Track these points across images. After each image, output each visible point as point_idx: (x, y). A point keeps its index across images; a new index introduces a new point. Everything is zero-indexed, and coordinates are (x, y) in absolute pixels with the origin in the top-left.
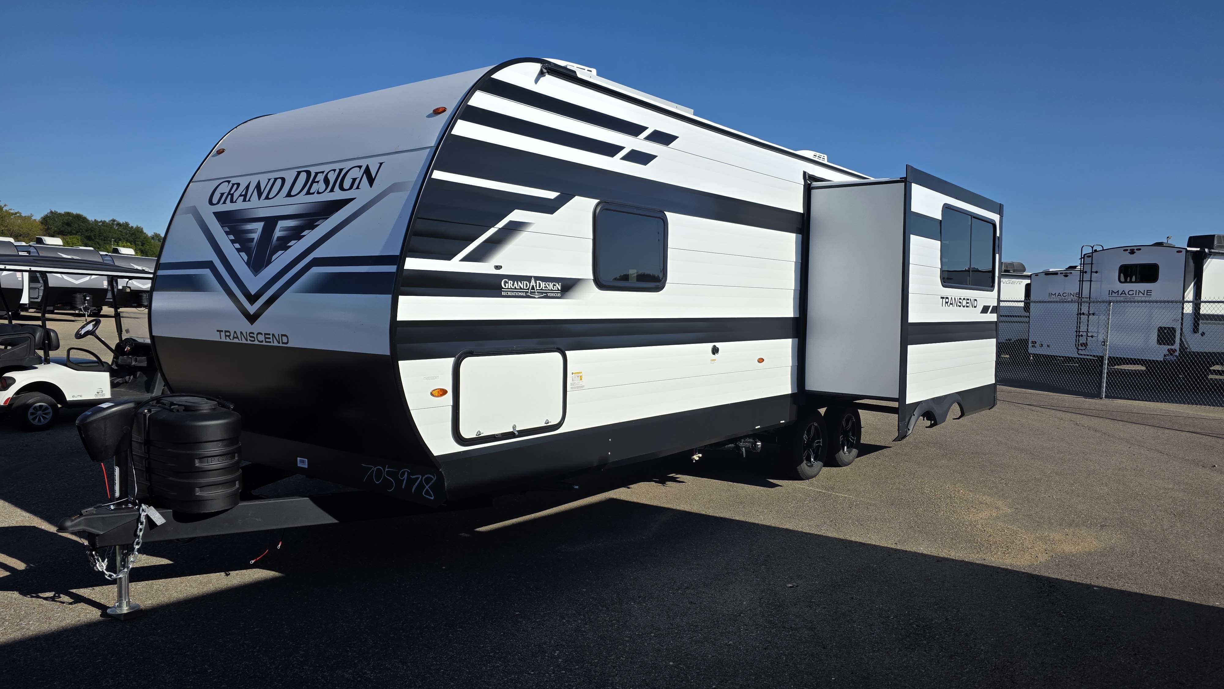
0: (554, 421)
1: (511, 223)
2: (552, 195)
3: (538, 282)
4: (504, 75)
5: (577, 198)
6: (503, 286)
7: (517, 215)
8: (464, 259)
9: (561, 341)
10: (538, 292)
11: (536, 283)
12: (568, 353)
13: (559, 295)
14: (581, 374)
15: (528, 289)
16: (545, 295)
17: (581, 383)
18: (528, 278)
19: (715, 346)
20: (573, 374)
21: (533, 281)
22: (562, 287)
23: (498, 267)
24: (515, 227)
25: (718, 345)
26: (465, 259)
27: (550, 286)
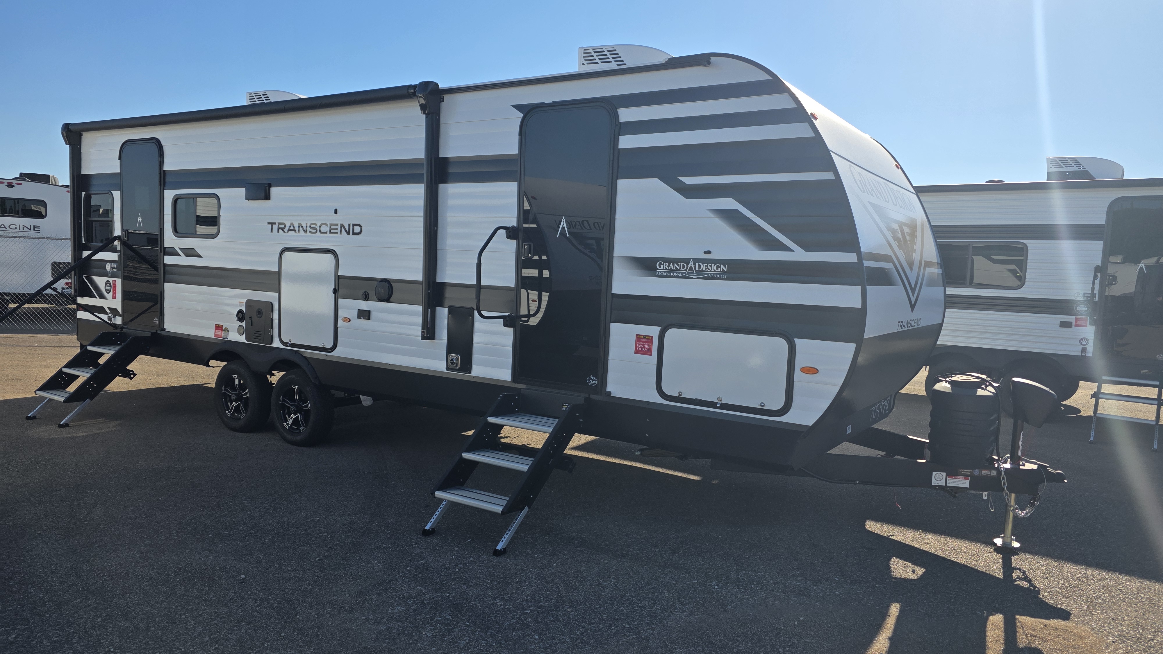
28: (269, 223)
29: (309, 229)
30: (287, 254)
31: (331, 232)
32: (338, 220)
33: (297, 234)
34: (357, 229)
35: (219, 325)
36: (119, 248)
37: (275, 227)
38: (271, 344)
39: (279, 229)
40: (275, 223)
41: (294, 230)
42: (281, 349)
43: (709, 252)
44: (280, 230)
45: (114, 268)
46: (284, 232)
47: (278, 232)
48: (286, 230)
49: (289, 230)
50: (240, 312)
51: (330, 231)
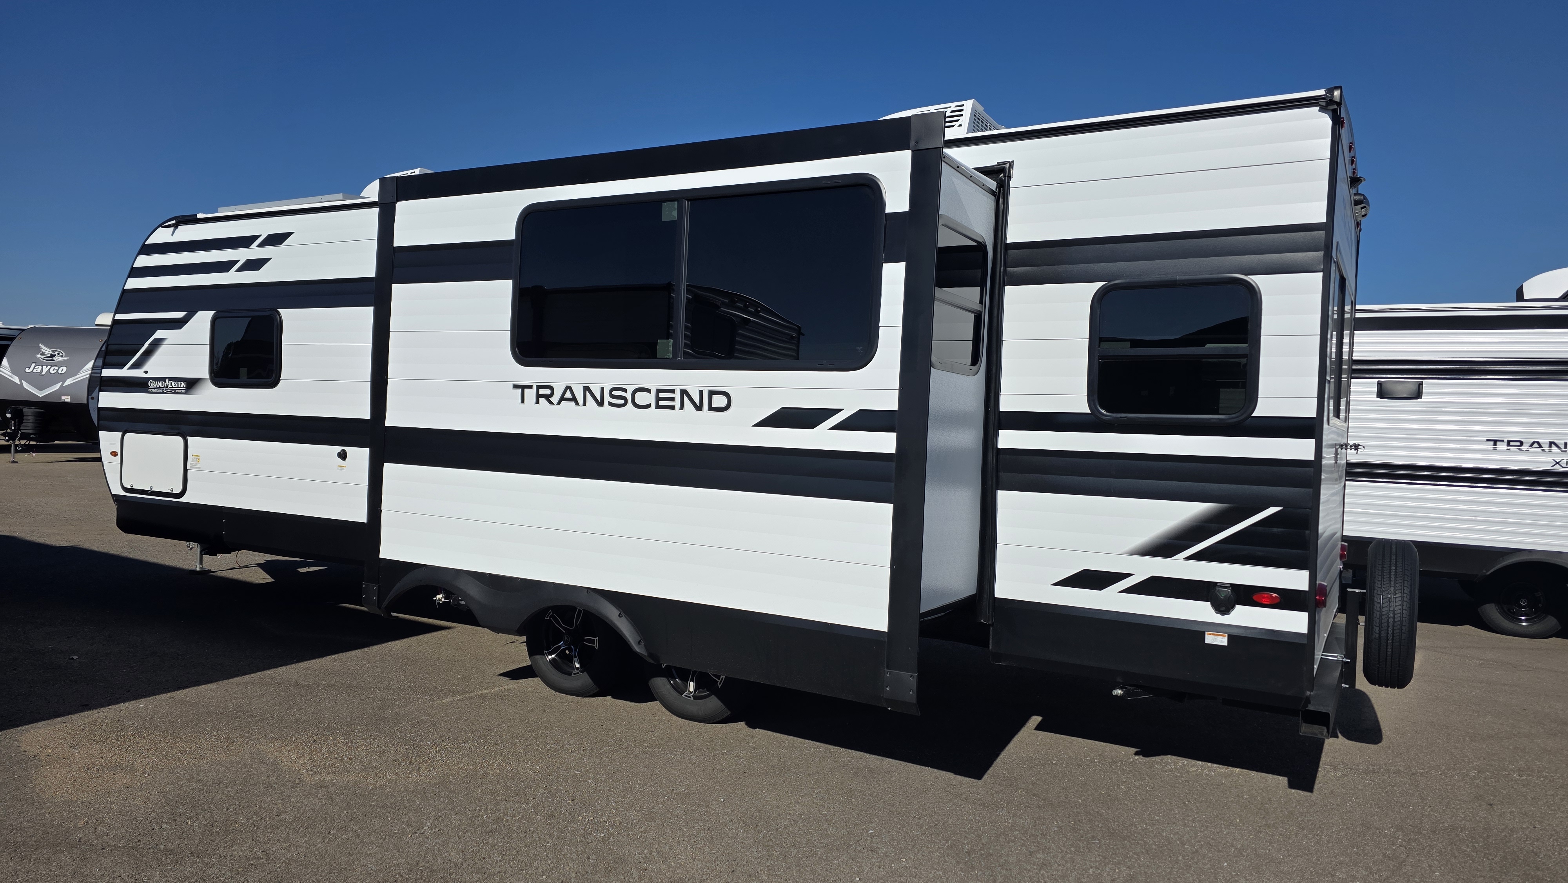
0: (178, 490)
1: (155, 340)
2: (180, 315)
3: (170, 381)
4: (154, 239)
5: (199, 313)
6: (149, 385)
7: (159, 334)
8: (129, 368)
9: (184, 428)
10: (170, 389)
11: (169, 382)
12: (190, 439)
13: (184, 391)
14: (199, 458)
15: (164, 387)
16: (175, 392)
17: (198, 465)
18: (164, 379)
19: (344, 451)
20: (192, 456)
21: (167, 381)
22: (187, 384)
23: (146, 372)
24: (158, 343)
25: (348, 449)
26: (131, 368)
27: (178, 384)
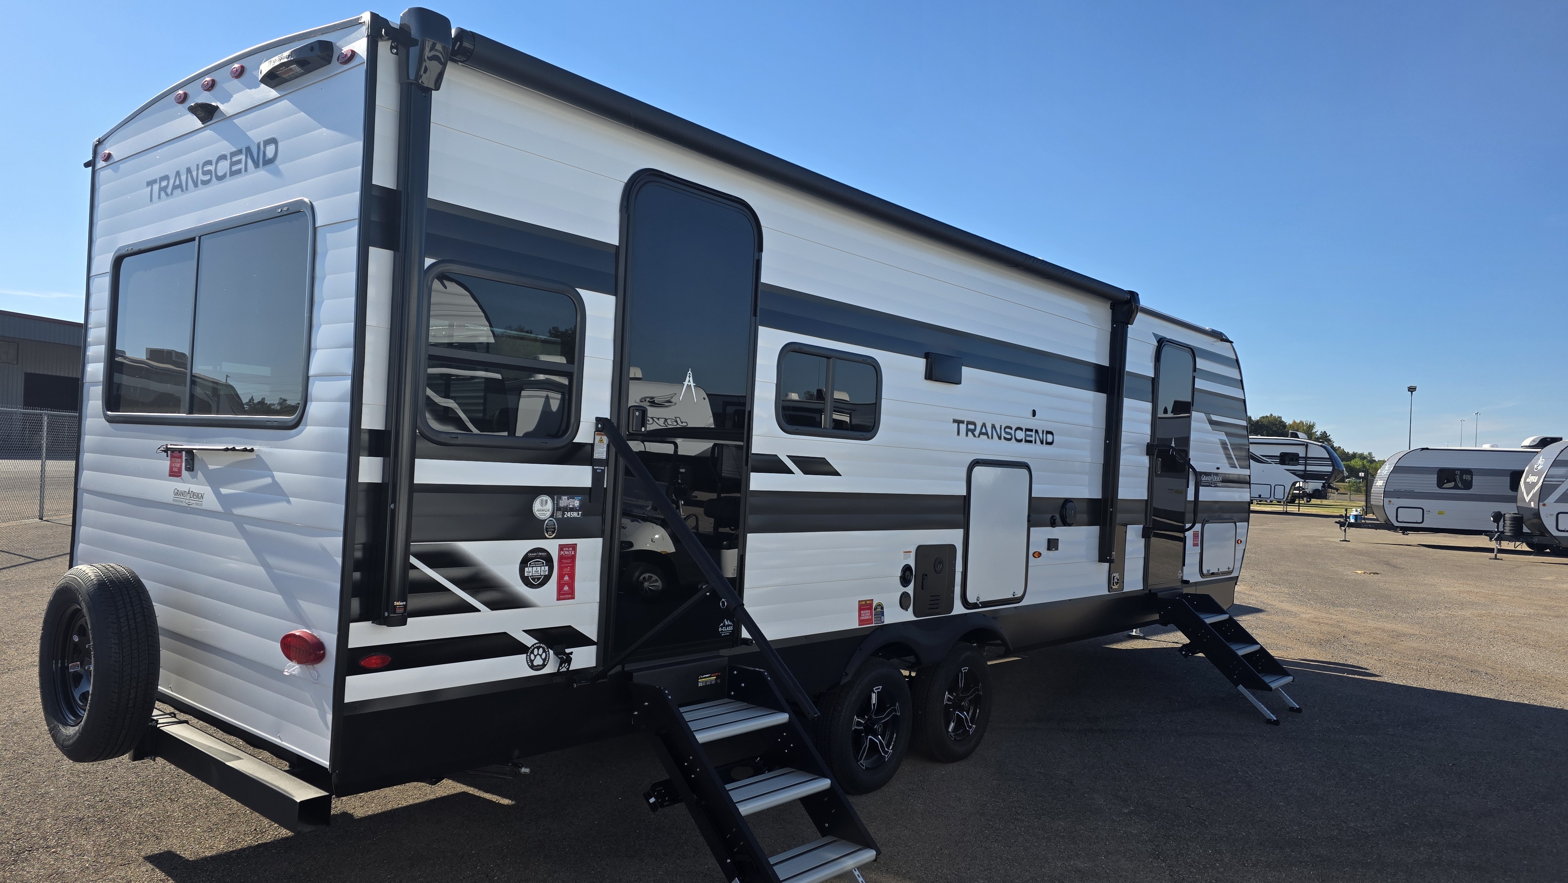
28: (955, 421)
29: (1003, 434)
30: (977, 470)
31: (1027, 441)
32: (1032, 423)
33: (990, 441)
34: (1050, 438)
35: (866, 601)
36: (600, 453)
37: (963, 427)
38: (951, 611)
39: (968, 430)
40: (963, 422)
41: (986, 434)
42: (965, 614)
43: (1218, 468)
44: (970, 434)
45: (572, 510)
46: (974, 436)
47: (967, 435)
48: (977, 433)
49: (981, 433)
50: (907, 569)
51: (1025, 439)
